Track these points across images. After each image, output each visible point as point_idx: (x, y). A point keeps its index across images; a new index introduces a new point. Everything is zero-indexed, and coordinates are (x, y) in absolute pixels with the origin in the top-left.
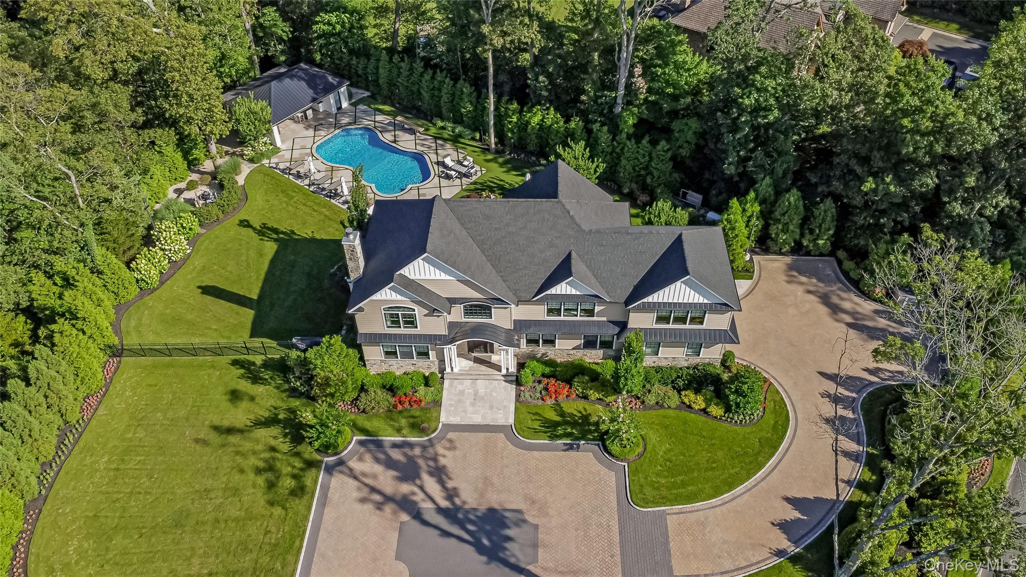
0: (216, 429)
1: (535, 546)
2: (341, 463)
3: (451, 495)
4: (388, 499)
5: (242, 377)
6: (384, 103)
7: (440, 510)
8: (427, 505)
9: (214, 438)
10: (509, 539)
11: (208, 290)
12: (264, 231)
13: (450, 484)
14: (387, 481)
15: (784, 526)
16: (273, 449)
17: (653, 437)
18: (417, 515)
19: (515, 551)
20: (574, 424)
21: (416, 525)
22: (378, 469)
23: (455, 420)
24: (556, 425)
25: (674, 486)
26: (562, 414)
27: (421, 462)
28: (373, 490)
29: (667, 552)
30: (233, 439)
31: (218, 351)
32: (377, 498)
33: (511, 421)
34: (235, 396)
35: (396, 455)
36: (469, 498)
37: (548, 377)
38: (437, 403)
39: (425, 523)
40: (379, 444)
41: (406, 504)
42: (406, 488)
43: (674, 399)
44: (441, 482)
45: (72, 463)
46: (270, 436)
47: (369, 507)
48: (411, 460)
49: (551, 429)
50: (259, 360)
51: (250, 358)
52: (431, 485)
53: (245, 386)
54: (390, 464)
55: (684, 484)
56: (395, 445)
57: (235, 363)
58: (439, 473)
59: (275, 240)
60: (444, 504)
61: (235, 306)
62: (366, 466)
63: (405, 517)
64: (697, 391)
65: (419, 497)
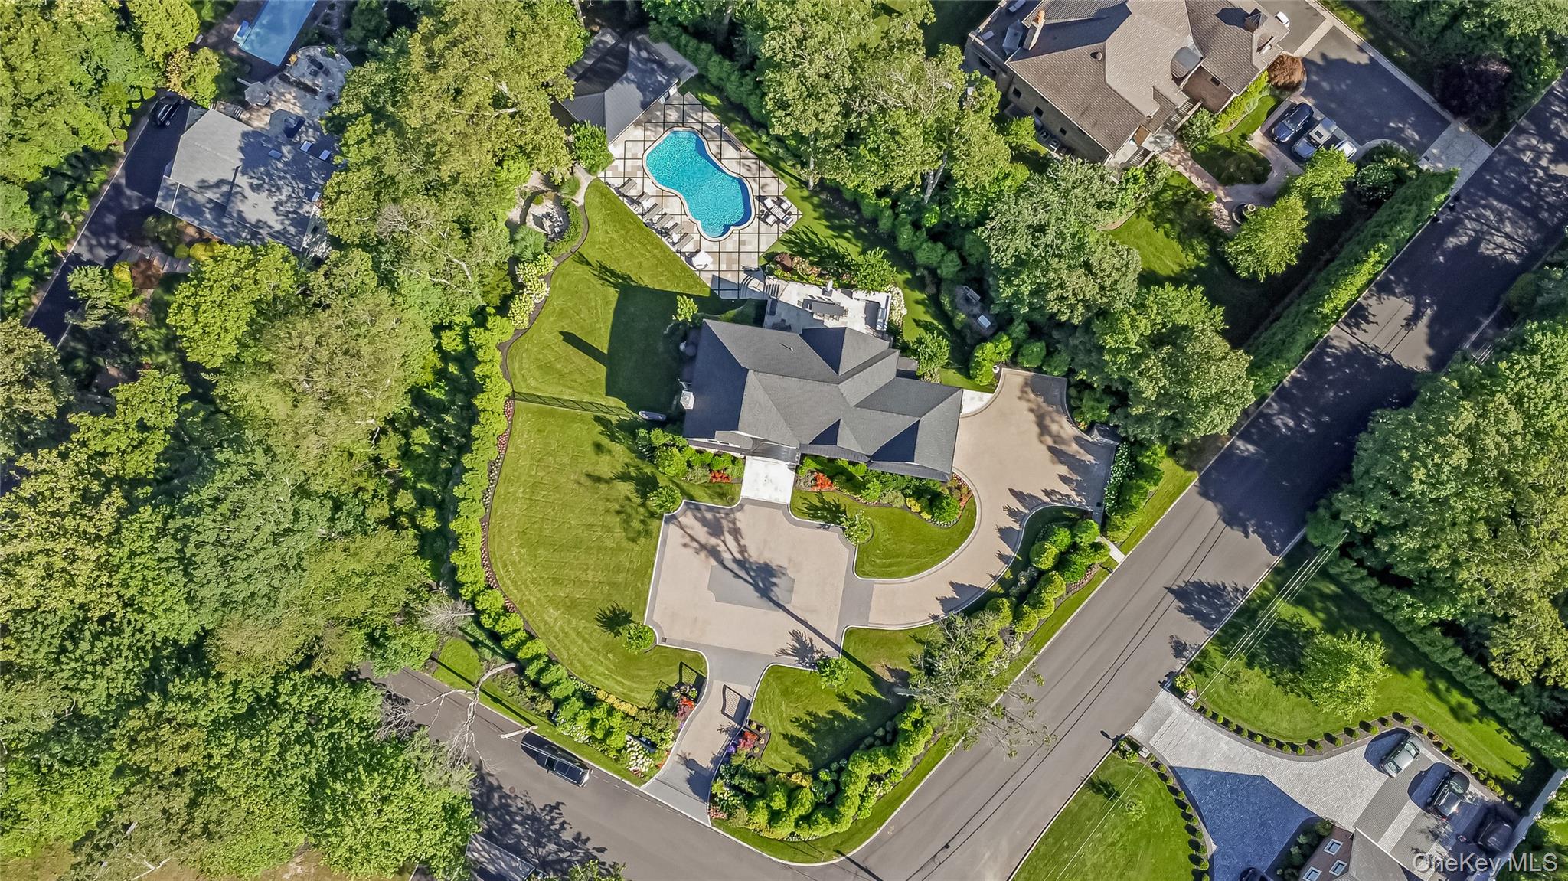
0: (589, 475)
1: (791, 591)
2: (674, 517)
3: (743, 550)
4: (703, 547)
5: (601, 433)
6: (711, 94)
7: (735, 561)
8: (726, 556)
9: (589, 483)
10: (775, 584)
11: (569, 338)
12: (605, 272)
13: (742, 542)
14: (701, 533)
15: (943, 601)
16: (628, 499)
17: (880, 528)
18: (721, 562)
19: (778, 593)
20: (829, 510)
21: (720, 568)
22: (697, 525)
23: (751, 496)
24: (817, 509)
25: (884, 566)
26: (823, 501)
27: (724, 523)
28: (693, 539)
29: (869, 608)
30: (603, 486)
31: (583, 406)
32: (695, 545)
33: (788, 502)
34: (598, 447)
35: (709, 516)
36: (755, 555)
37: (819, 471)
38: (740, 481)
39: (726, 567)
40: (698, 508)
41: (714, 553)
42: (713, 541)
43: (900, 501)
44: (737, 540)
45: (501, 490)
46: (626, 489)
47: (690, 551)
48: (718, 521)
49: (813, 512)
50: (614, 419)
51: (608, 416)
52: (730, 539)
53: (605, 441)
54: (704, 522)
55: (890, 565)
56: (710, 509)
57: (597, 419)
58: (736, 533)
59: (615, 286)
60: (738, 556)
61: (593, 361)
62: (688, 520)
63: (713, 562)
64: (917, 500)
65: (722, 548)
